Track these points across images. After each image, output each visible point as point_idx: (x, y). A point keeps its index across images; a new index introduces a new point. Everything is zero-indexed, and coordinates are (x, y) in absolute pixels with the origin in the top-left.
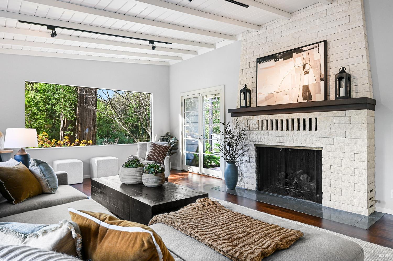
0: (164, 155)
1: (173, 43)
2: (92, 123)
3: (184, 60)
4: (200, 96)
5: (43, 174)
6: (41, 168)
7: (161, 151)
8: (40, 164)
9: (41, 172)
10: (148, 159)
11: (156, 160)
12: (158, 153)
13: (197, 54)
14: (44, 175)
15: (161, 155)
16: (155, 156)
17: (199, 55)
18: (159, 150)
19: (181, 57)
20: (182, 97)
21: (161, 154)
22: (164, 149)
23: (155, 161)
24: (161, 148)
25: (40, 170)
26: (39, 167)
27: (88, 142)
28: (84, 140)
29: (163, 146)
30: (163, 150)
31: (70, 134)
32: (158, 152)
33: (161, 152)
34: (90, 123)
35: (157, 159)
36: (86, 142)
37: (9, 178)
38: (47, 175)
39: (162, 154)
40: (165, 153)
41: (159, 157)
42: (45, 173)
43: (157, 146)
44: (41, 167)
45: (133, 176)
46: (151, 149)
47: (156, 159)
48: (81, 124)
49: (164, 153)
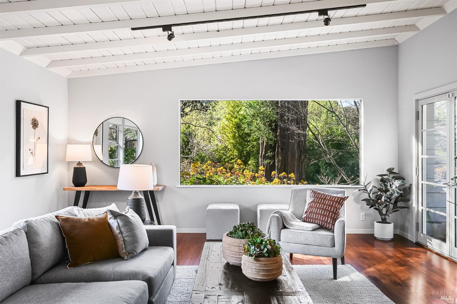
0: (335, 214)
1: (367, 5)
2: (296, 148)
3: (421, 29)
4: (449, 97)
5: (119, 231)
6: (119, 222)
7: (329, 205)
8: (118, 217)
9: (118, 228)
10: (306, 219)
11: (319, 222)
12: (323, 209)
13: (444, 12)
14: (121, 232)
15: (329, 214)
16: (319, 214)
17: (448, 13)
18: (325, 204)
19: (414, 25)
20: (417, 101)
21: (330, 211)
22: (334, 201)
23: (319, 224)
24: (329, 200)
25: (117, 225)
26: (116, 220)
27: (290, 176)
28: (284, 173)
29: (333, 197)
30: (333, 204)
31: (270, 162)
32: (324, 207)
33: (329, 207)
34: (294, 148)
35: (322, 221)
36: (286, 175)
37: (72, 233)
38: (124, 233)
39: (332, 212)
40: (336, 210)
41: (326, 216)
42: (122, 229)
43: (321, 196)
44: (118, 220)
45: (235, 253)
46: (311, 202)
47: (320, 220)
48: (282, 149)
49: (334, 209)
